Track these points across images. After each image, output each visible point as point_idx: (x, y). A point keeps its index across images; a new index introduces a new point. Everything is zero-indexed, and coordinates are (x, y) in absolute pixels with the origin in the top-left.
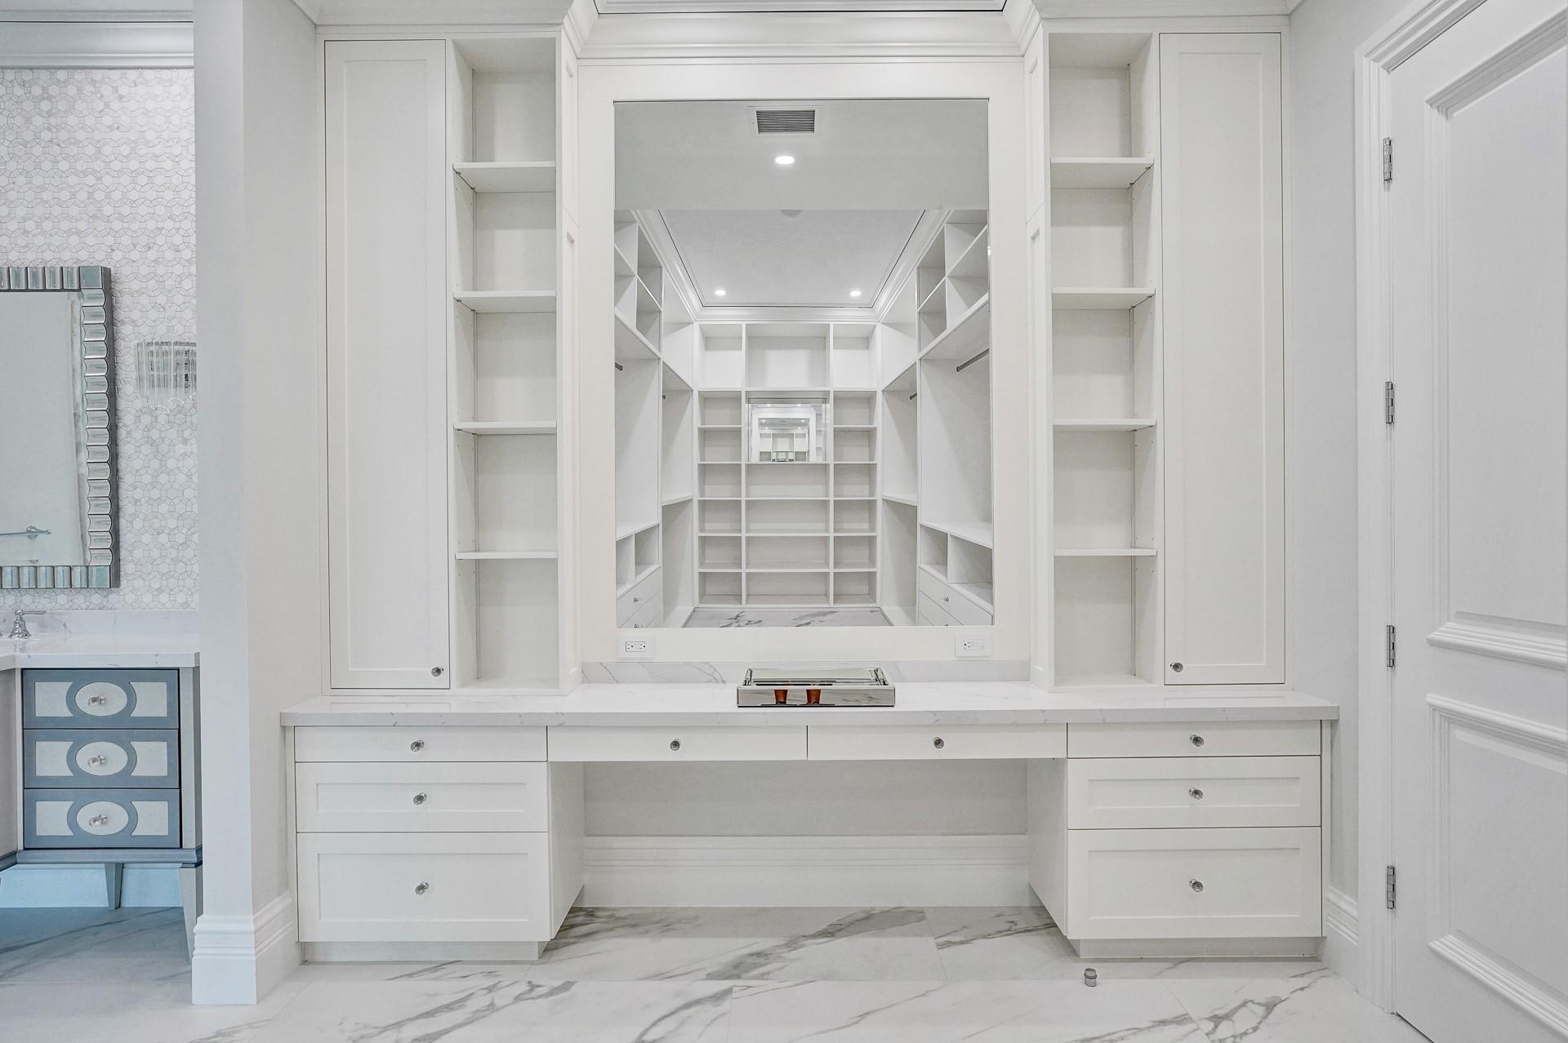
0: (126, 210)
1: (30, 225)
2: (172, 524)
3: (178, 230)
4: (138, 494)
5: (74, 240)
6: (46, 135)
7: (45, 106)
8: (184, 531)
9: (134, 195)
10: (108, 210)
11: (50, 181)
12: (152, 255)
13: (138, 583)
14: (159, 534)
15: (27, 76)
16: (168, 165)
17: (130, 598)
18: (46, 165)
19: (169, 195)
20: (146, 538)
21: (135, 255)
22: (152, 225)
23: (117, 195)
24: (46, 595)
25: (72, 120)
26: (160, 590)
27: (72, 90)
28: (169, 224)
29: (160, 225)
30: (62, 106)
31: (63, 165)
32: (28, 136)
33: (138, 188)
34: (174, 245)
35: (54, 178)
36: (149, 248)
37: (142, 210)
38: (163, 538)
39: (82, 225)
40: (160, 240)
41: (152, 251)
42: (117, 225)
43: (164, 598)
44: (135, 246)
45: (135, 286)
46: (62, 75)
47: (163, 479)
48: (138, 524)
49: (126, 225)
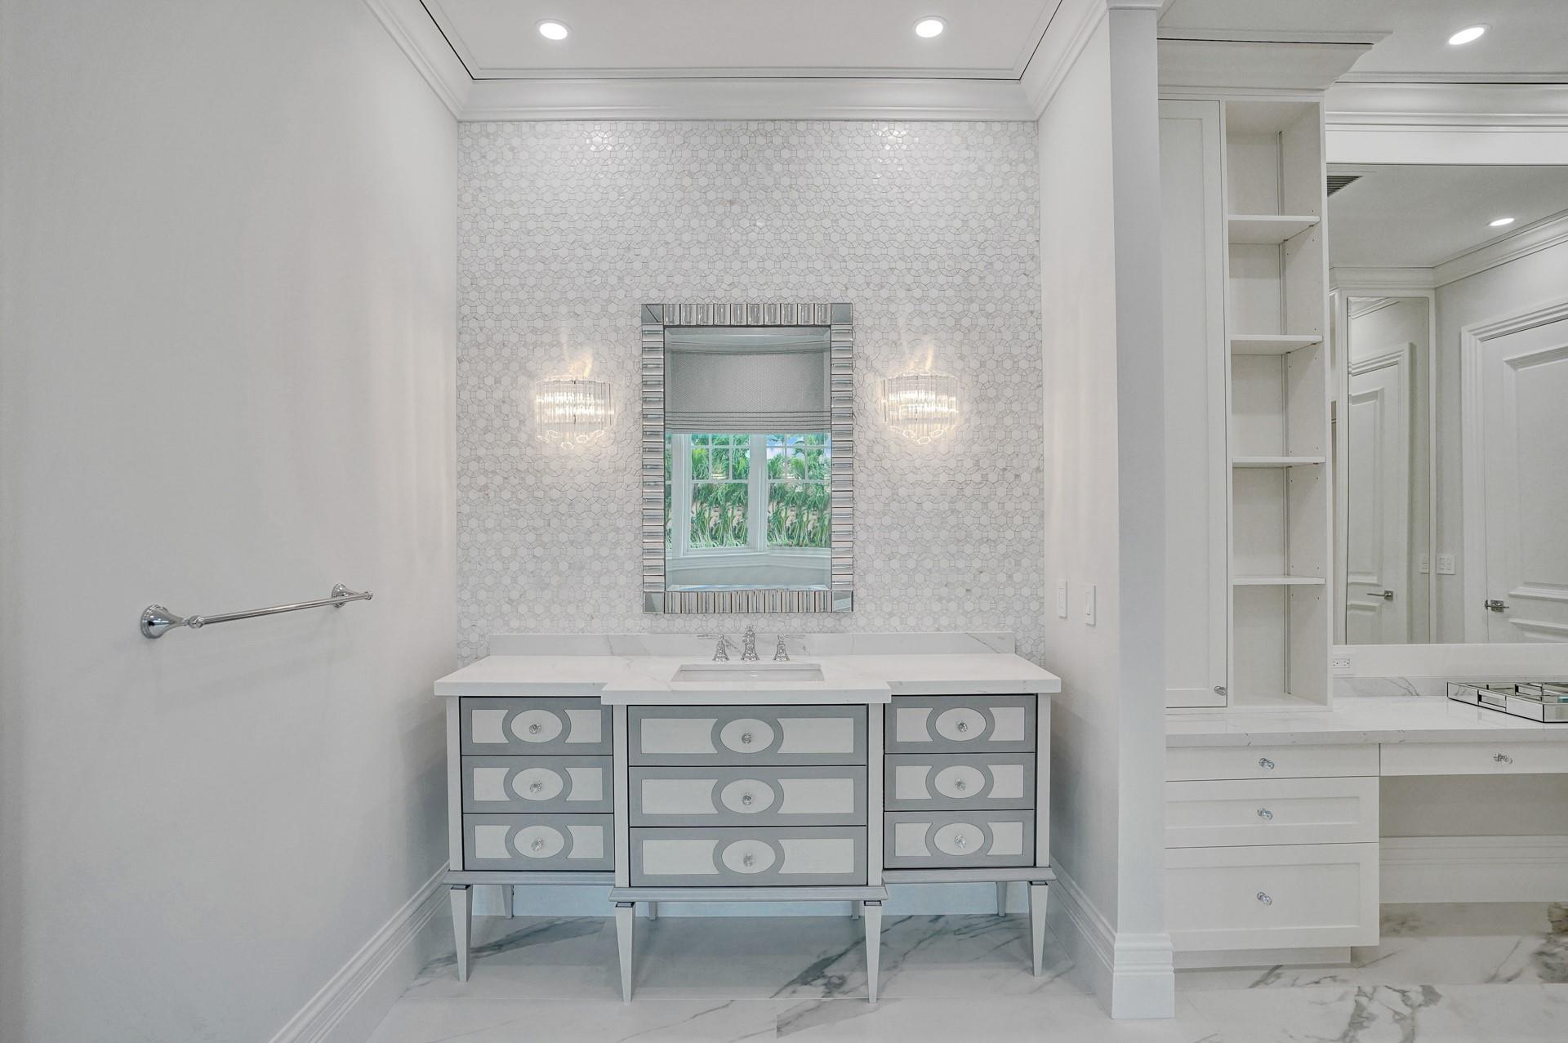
0: (860, 251)
1: (769, 264)
2: (903, 550)
3: (909, 270)
4: (870, 521)
5: (811, 279)
6: (786, 181)
7: (785, 154)
8: (915, 557)
9: (868, 237)
10: (843, 251)
11: (789, 223)
12: (884, 293)
13: (870, 607)
14: (890, 559)
15: (769, 126)
16: (900, 209)
17: (862, 622)
18: (785, 209)
19: (901, 237)
20: (878, 564)
21: (868, 293)
22: (884, 265)
23: (851, 237)
24: (779, 619)
25: (810, 167)
26: (891, 614)
27: (810, 140)
28: (901, 265)
29: (893, 265)
30: (801, 154)
31: (802, 209)
32: (769, 181)
33: (872, 230)
34: (906, 284)
35: (792, 220)
36: (882, 287)
37: (876, 251)
38: (895, 564)
39: (819, 265)
40: (893, 279)
41: (884, 289)
42: (851, 265)
43: (895, 621)
44: (868, 284)
45: (868, 322)
46: (801, 126)
47: (894, 505)
48: (871, 550)
49: (860, 265)
